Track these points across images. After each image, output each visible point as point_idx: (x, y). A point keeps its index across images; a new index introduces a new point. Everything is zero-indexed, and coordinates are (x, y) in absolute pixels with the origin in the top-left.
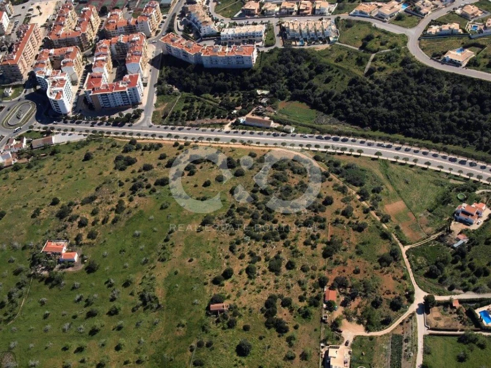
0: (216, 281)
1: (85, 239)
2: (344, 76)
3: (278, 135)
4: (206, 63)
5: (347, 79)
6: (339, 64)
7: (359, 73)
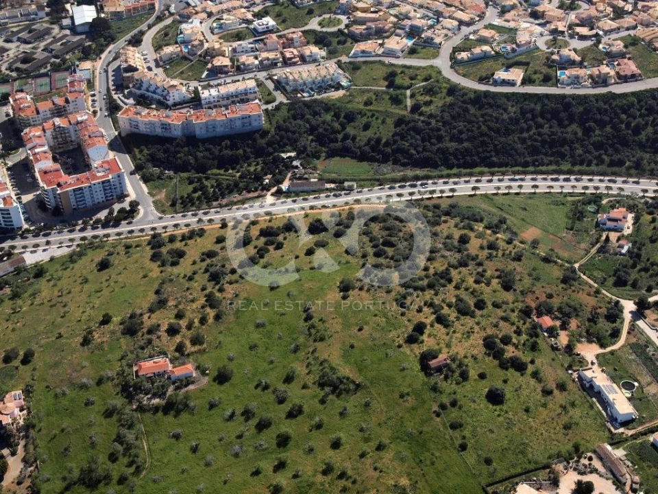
0: (411, 340)
1: (190, 348)
2: (384, 119)
3: (340, 195)
4: (200, 133)
5: (390, 121)
6: (371, 107)
7: (402, 112)
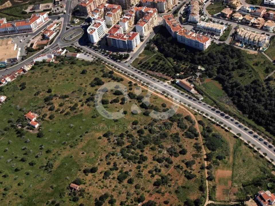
1: (47, 118)
2: (252, 76)
3: (192, 99)
4: (179, 39)
5: (253, 79)
6: (254, 67)
7: (262, 77)
